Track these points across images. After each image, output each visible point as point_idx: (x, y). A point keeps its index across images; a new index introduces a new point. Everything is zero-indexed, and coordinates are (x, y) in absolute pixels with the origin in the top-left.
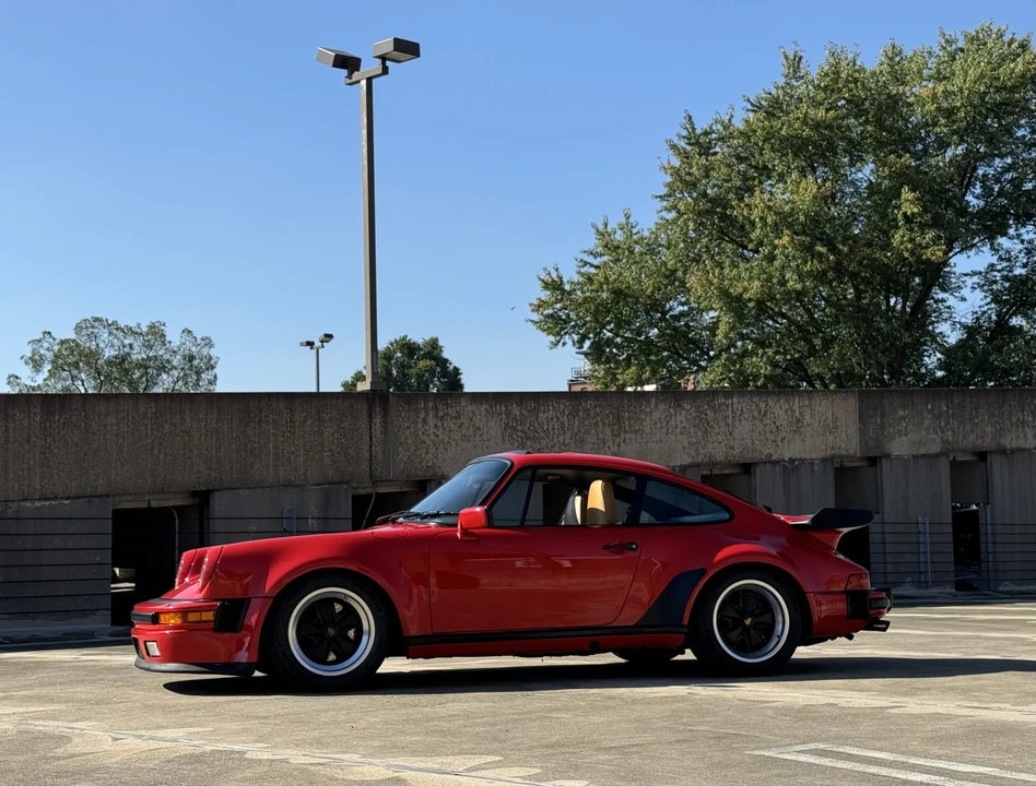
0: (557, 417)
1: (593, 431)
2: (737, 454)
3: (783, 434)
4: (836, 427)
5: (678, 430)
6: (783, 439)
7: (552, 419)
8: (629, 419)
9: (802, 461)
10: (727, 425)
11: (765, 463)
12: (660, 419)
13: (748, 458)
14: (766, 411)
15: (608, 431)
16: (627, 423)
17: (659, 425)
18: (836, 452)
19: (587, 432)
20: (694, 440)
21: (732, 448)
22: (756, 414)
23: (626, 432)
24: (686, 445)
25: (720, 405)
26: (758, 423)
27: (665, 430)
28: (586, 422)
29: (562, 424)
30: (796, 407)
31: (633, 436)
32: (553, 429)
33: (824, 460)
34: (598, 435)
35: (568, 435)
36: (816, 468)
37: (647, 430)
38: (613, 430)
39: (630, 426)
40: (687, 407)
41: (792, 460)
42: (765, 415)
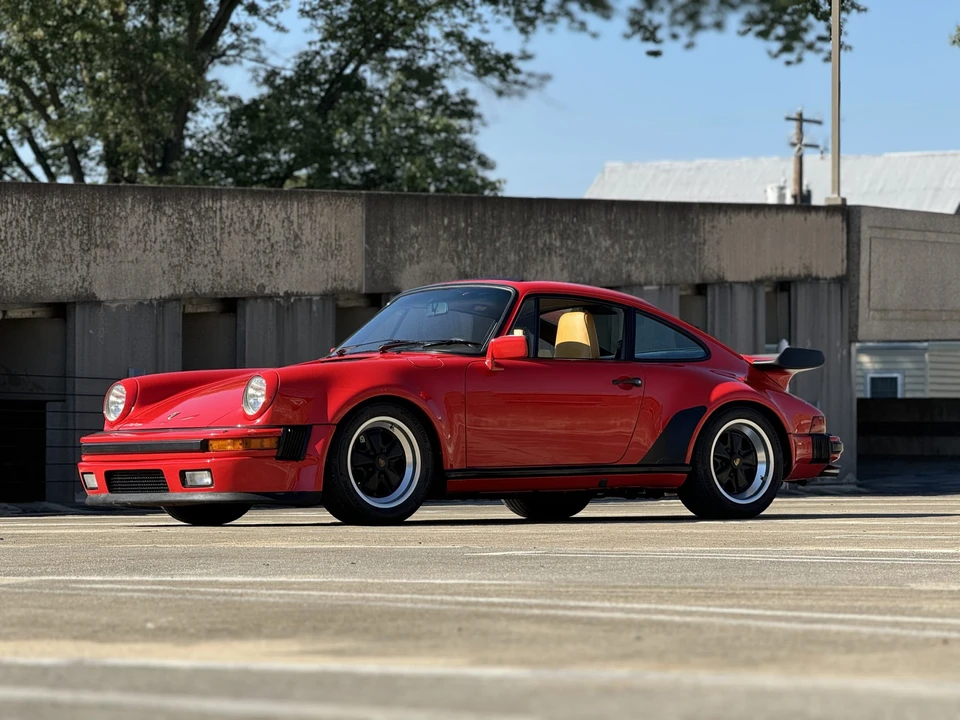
0: (17, 221)
1: (59, 244)
2: (226, 286)
3: (279, 256)
4: (340, 248)
5: (157, 247)
6: (278, 263)
7: (11, 223)
8: (101, 226)
9: (299, 296)
10: (214, 239)
11: (256, 297)
12: (137, 227)
13: (238, 289)
14: (260, 221)
15: (76, 244)
16: (98, 233)
17: (135, 237)
18: (338, 284)
19: (52, 245)
20: (175, 261)
21: (219, 275)
22: (248, 225)
23: (97, 246)
24: (166, 268)
25: (207, 210)
26: (249, 237)
27: (142, 245)
28: (51, 230)
29: (23, 230)
30: (294, 217)
31: (105, 252)
32: (13, 239)
33: (324, 296)
34: (64, 250)
35: (29, 248)
36: (314, 308)
37: (122, 245)
38: (82, 242)
39: (102, 237)
40: (169, 211)
41: (288, 295)
42: (258, 226)
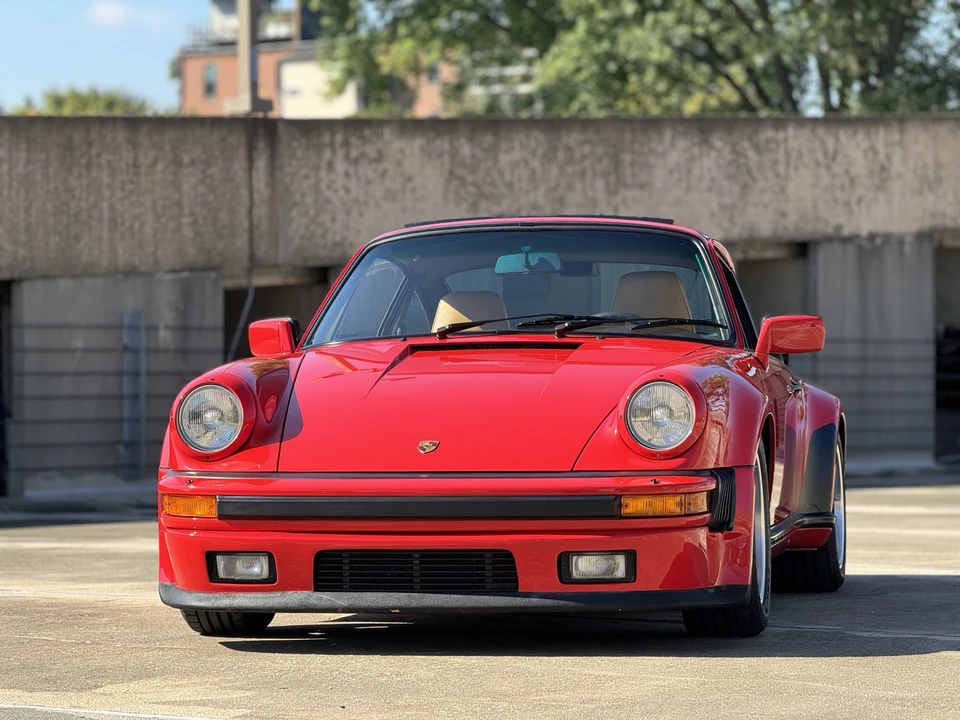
3: (860, 192)
4: (939, 180)
5: (704, 184)
6: (860, 201)
8: (633, 164)
9: (887, 237)
10: (777, 175)
11: (829, 239)
13: (807, 231)
14: (835, 154)
15: (600, 184)
16: (629, 172)
18: (939, 222)
19: (570, 188)
20: (727, 201)
21: (783, 215)
22: (820, 156)
23: (626, 186)
24: (716, 209)
25: (768, 141)
26: (822, 171)
27: (684, 185)
28: (569, 170)
30: (880, 147)
31: (638, 192)
33: (922, 236)
35: (542, 190)
36: (907, 249)
37: (658, 184)
39: (634, 176)
40: (719, 144)
41: (872, 237)
42: (834, 158)
